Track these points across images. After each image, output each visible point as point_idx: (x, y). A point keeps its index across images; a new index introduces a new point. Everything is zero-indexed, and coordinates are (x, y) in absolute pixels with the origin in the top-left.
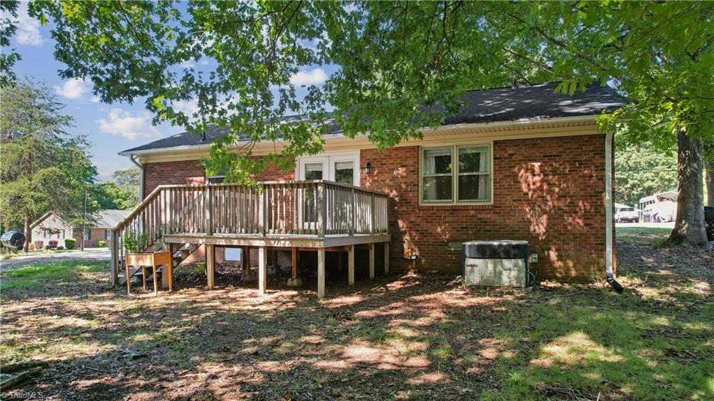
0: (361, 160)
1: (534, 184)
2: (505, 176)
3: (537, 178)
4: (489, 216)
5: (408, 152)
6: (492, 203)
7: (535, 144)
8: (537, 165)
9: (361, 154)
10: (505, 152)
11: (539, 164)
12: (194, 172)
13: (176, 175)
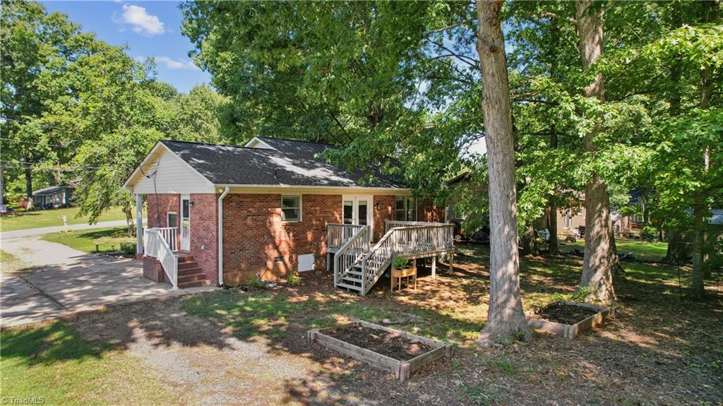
0: (374, 201)
5: (392, 198)
9: (374, 198)
12: (272, 203)
13: (255, 206)
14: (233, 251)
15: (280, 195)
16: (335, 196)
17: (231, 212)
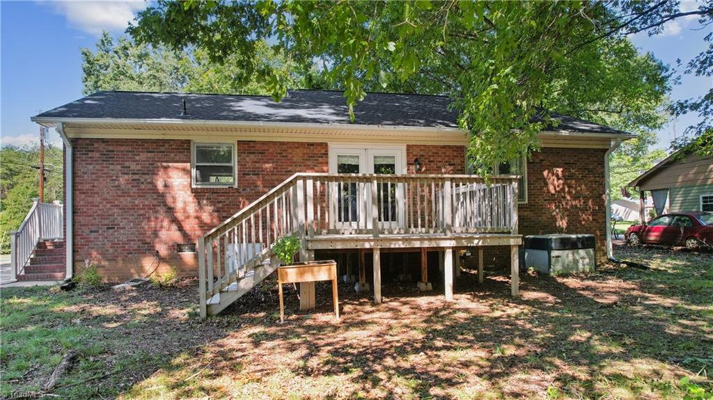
0: (408, 156)
1: (558, 186)
2: (537, 179)
3: (561, 181)
4: (526, 213)
5: (455, 151)
6: (527, 202)
7: (558, 153)
8: (560, 170)
9: (408, 150)
10: (538, 158)
11: (561, 169)
12: (172, 155)
13: (137, 158)
14: (94, 228)
15: (188, 142)
16: (312, 144)
17: (91, 167)
